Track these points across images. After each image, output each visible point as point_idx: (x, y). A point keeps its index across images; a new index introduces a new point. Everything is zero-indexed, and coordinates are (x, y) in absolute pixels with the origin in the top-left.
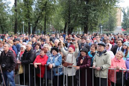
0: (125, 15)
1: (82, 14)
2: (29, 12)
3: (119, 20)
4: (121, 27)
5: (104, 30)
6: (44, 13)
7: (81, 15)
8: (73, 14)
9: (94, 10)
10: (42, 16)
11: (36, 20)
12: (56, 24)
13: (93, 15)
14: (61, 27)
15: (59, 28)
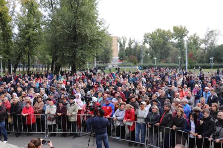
0: (121, 45)
1: (69, 53)
2: (8, 47)
3: (115, 50)
4: (118, 58)
5: (100, 63)
6: (27, 49)
7: (68, 55)
8: (59, 53)
9: (81, 49)
10: (25, 52)
11: (18, 57)
12: (42, 57)
13: (80, 55)
14: (49, 61)
15: (47, 62)
